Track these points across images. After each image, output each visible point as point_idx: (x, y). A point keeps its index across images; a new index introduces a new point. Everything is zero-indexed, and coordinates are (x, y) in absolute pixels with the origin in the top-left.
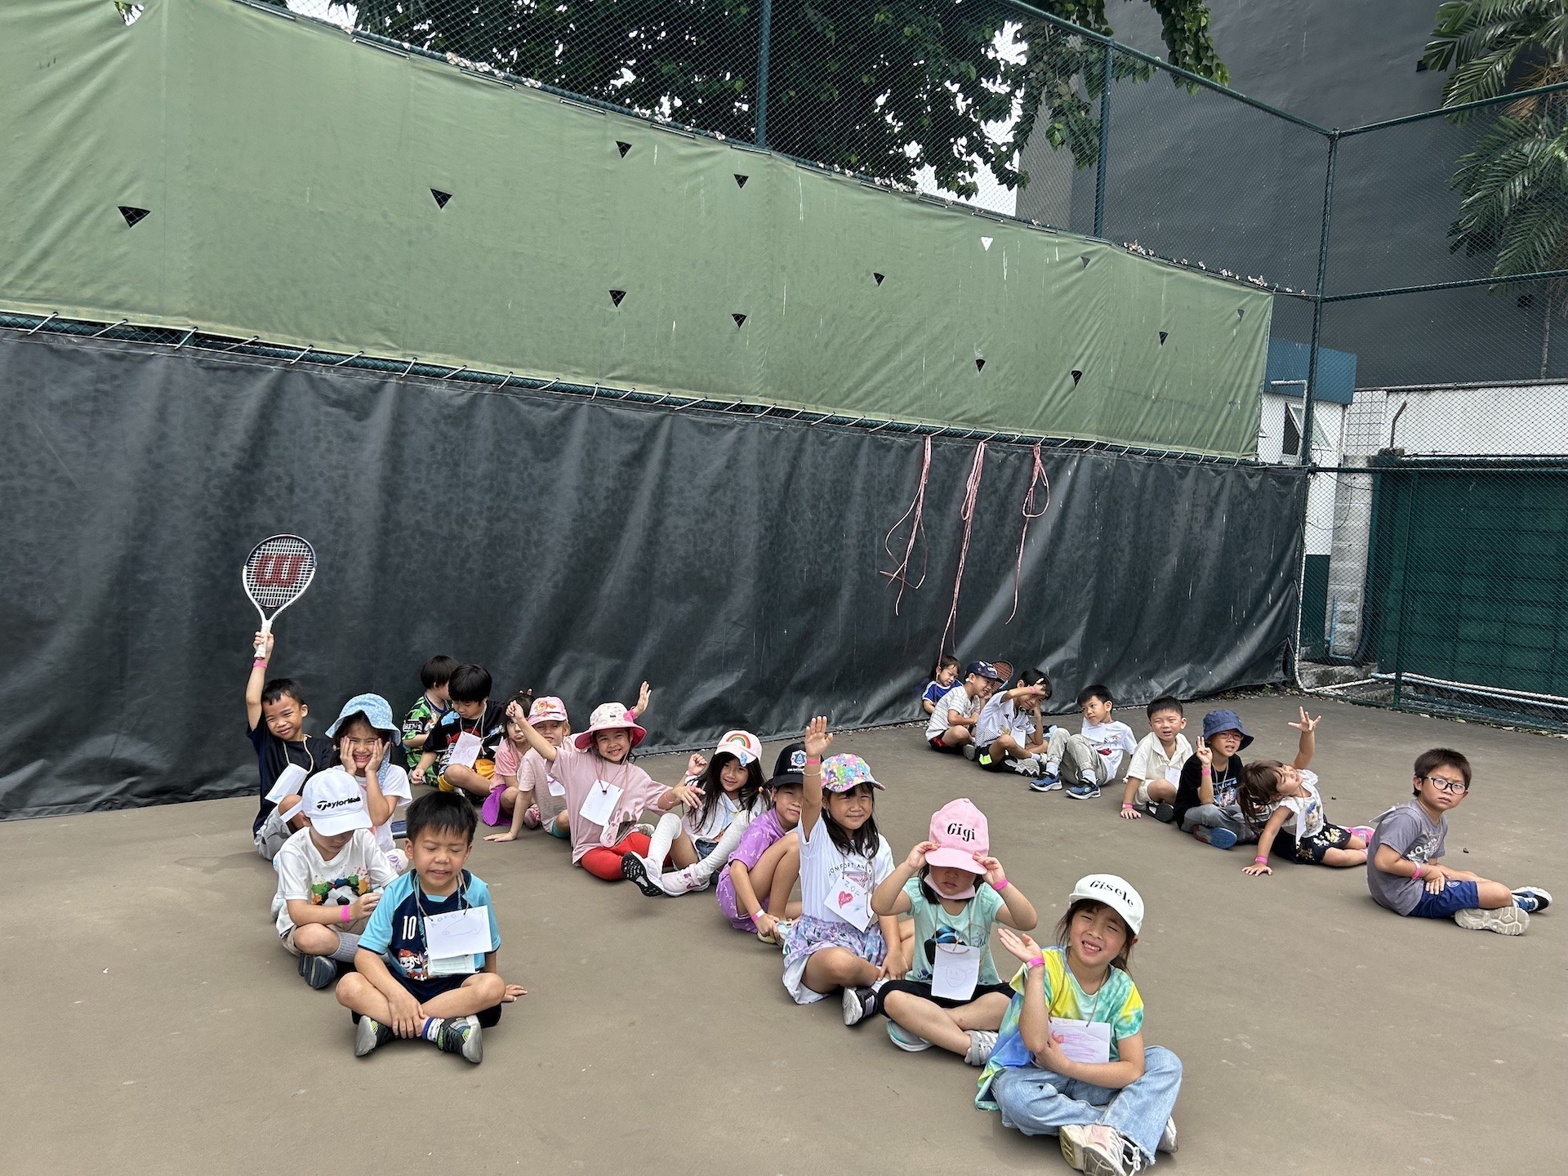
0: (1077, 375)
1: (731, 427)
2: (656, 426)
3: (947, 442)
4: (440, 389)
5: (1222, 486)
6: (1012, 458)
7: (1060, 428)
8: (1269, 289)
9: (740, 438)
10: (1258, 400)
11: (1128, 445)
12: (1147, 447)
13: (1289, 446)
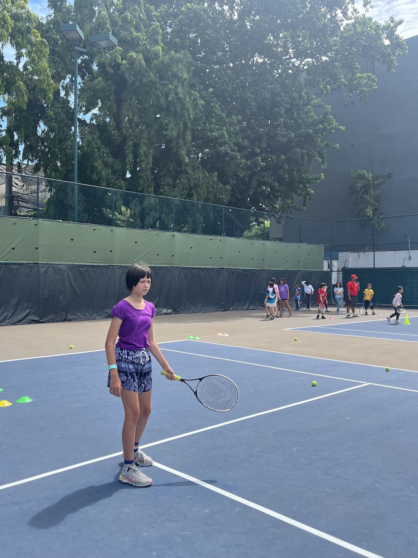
0: (299, 261)
1: (263, 272)
2: (256, 272)
3: (284, 271)
4: (240, 271)
5: (318, 275)
6: (292, 273)
7: (297, 268)
8: (324, 246)
9: (264, 273)
10: (323, 261)
11: (306, 270)
12: (308, 270)
13: (329, 268)
